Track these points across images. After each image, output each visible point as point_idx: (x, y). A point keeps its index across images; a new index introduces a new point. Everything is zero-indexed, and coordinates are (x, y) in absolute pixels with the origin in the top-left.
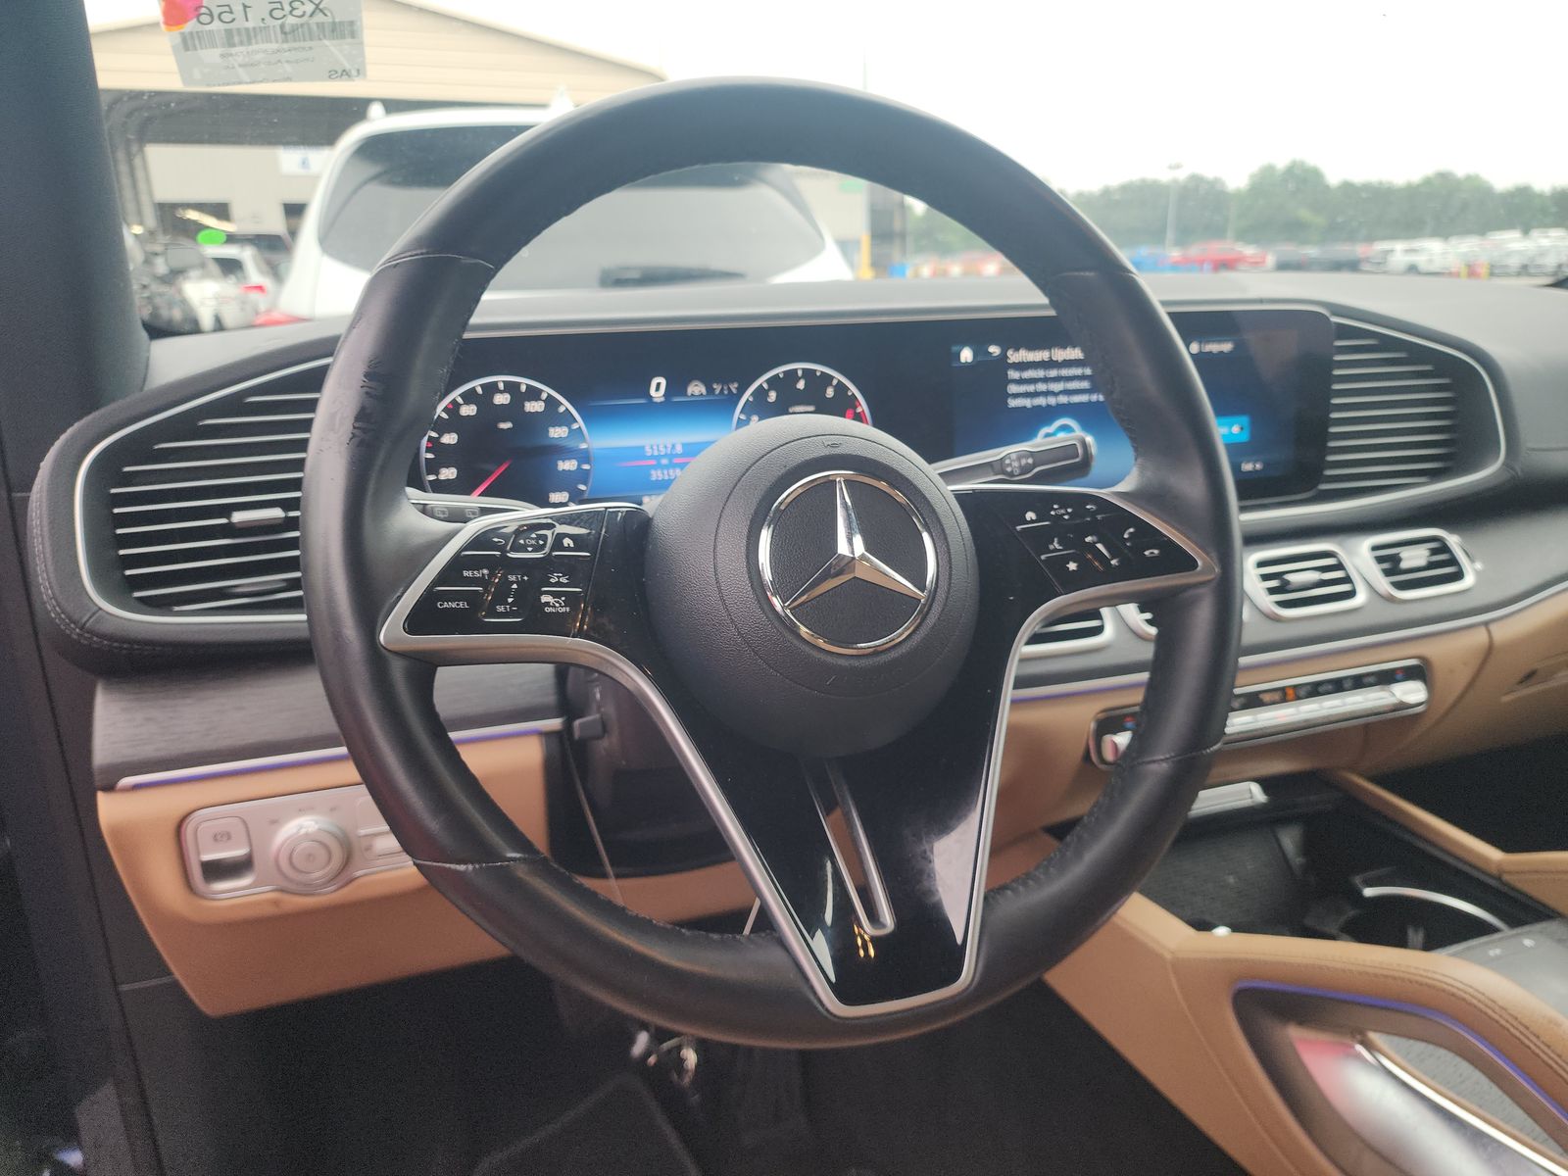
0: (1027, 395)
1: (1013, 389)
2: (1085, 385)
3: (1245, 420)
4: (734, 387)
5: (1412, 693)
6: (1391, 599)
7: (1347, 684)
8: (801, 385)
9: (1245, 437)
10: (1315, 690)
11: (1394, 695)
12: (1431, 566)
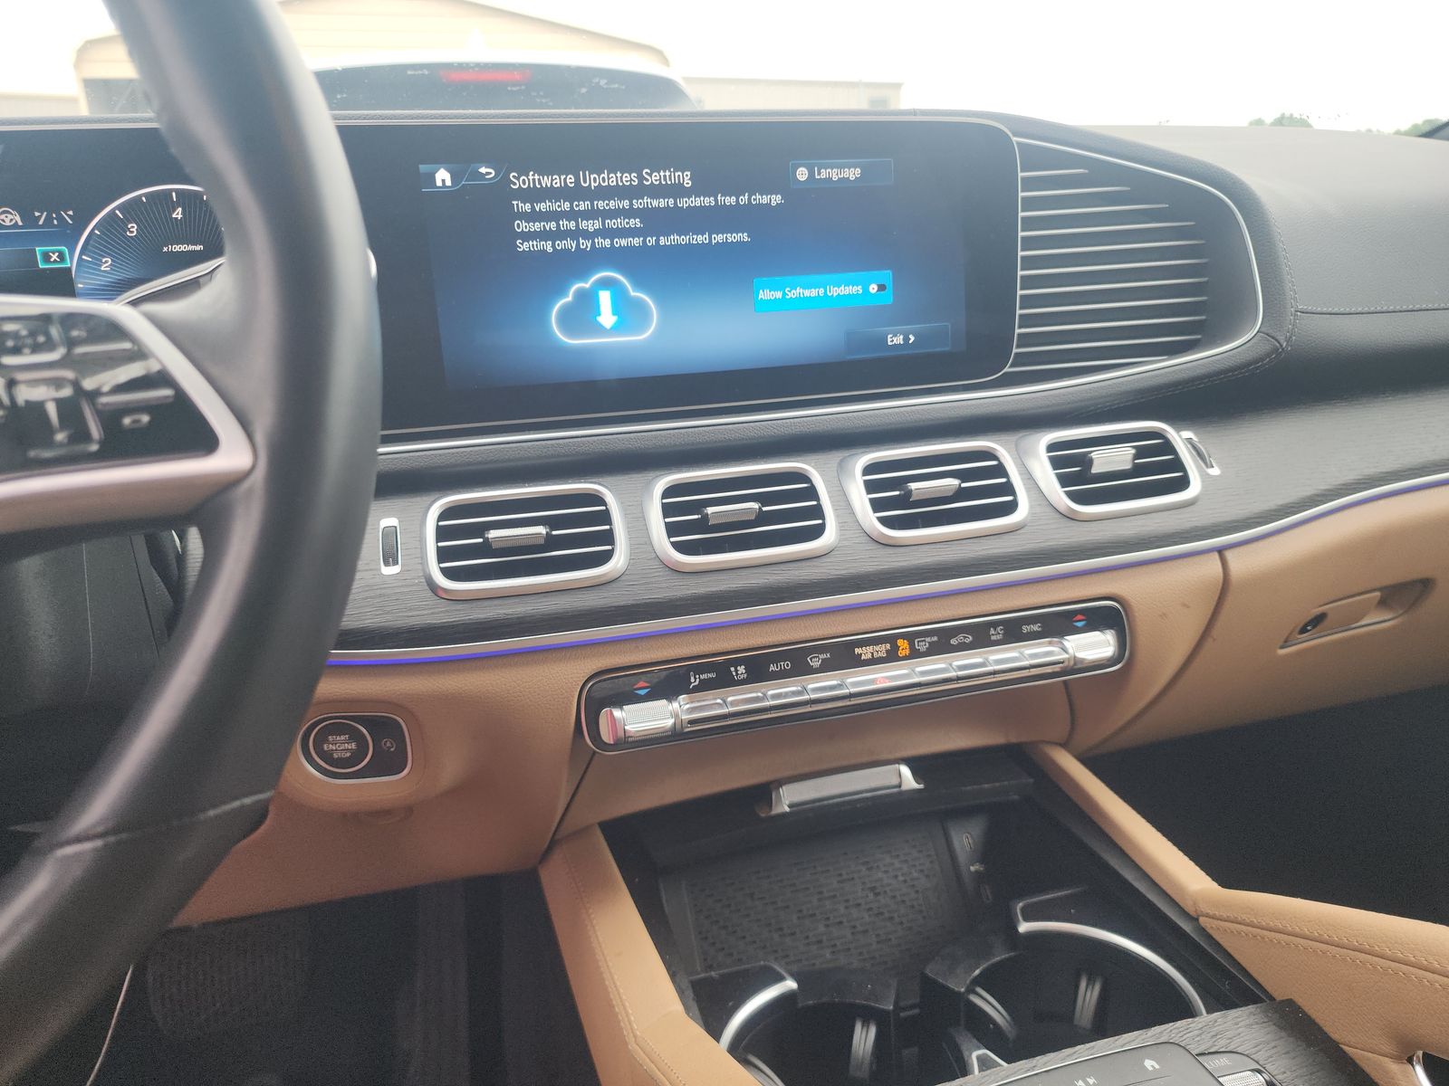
0: (544, 235)
1: (522, 226)
2: (635, 223)
3: (886, 276)
4: (68, 215)
5: (1095, 646)
6: (1071, 517)
7: (996, 634)
8: (178, 214)
9: (888, 298)
10: (943, 642)
11: (1065, 650)
12: (1137, 471)
